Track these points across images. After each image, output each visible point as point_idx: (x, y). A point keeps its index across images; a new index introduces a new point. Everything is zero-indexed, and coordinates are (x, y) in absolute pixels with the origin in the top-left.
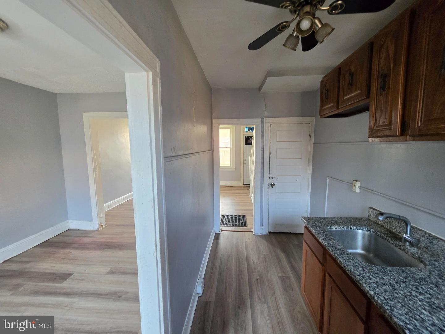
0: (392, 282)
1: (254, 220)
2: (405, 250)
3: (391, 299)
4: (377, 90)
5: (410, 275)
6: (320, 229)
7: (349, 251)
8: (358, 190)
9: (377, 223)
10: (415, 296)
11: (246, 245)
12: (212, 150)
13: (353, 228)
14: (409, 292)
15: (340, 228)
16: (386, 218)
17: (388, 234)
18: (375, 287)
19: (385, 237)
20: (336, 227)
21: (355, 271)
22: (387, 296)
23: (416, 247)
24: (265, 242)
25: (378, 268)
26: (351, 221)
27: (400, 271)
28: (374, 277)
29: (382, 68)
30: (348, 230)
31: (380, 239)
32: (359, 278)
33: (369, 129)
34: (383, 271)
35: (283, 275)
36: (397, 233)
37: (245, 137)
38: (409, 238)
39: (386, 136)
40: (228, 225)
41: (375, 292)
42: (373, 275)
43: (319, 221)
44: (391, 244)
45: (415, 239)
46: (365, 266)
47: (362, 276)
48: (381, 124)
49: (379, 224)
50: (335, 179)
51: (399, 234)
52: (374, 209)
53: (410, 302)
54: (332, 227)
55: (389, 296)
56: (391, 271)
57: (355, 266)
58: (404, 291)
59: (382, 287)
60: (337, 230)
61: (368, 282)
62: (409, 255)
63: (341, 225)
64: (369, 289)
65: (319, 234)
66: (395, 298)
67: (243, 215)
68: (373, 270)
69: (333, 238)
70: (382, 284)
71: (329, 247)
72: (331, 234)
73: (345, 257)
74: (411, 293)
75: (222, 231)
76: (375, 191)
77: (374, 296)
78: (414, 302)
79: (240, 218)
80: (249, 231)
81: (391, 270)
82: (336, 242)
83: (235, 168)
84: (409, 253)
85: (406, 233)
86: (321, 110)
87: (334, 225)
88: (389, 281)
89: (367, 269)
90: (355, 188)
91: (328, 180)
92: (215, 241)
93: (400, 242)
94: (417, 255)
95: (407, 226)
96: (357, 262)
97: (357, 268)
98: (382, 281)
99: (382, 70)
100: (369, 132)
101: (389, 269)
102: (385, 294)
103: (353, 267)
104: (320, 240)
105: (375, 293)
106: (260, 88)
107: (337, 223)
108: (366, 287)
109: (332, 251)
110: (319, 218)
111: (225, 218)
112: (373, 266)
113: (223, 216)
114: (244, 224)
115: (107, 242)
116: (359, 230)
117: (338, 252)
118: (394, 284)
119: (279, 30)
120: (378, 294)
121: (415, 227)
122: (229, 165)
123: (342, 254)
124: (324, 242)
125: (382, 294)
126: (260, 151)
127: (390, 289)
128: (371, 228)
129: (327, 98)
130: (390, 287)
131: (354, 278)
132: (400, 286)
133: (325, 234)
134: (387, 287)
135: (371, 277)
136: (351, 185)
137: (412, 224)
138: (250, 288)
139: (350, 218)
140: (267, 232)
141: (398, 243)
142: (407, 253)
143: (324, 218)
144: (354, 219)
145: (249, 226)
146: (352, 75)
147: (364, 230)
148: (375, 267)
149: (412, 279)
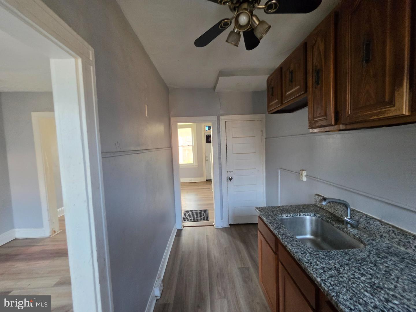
0: (337, 266)
1: (214, 214)
2: (347, 232)
3: (337, 284)
4: (313, 83)
5: (353, 256)
6: (271, 218)
7: (298, 237)
8: (305, 179)
9: (322, 208)
10: (358, 278)
11: (207, 239)
12: (171, 147)
13: (302, 214)
14: (352, 275)
15: (290, 215)
16: (329, 202)
17: (332, 218)
18: (322, 273)
19: (330, 221)
20: (286, 215)
21: (303, 258)
22: (333, 282)
23: (356, 228)
24: (226, 235)
25: (324, 253)
26: (300, 208)
27: (344, 254)
28: (321, 263)
29: (315, 64)
30: (297, 217)
31: (326, 223)
32: (307, 265)
33: (309, 120)
34: (329, 255)
35: (243, 267)
36: (340, 217)
37: (206, 135)
38: (350, 221)
39: (323, 125)
40: (190, 221)
41: (322, 278)
42: (320, 260)
43: (271, 210)
44: (335, 227)
45: (355, 220)
46: (312, 251)
47: (309, 262)
48: (318, 115)
49: (324, 209)
50: (285, 170)
51: (341, 217)
52: (319, 195)
53: (354, 285)
54: (283, 215)
55: (334, 281)
56: (336, 255)
57: (303, 253)
58: (348, 274)
59: (328, 272)
60: (288, 218)
61: (315, 269)
62: (350, 236)
63: (291, 212)
64: (316, 276)
65: (270, 223)
66: (340, 283)
67: (206, 210)
68: (320, 255)
69: (283, 225)
70: (328, 269)
71: (280, 236)
72: (281, 222)
73: (294, 244)
74: (355, 275)
75: (184, 227)
76: (319, 179)
77: (321, 283)
78: (358, 284)
79: (202, 213)
80: (211, 225)
81: (335, 253)
82: (286, 230)
83: (197, 165)
84: (351, 235)
85: (347, 216)
86: (269, 107)
87: (285, 213)
88: (334, 266)
89: (314, 254)
90: (302, 177)
91: (279, 171)
92: (177, 238)
93: (343, 225)
94: (357, 236)
95: (347, 209)
96: (305, 248)
97: (305, 254)
98: (328, 266)
99: (316, 66)
100: (309, 123)
101: (334, 252)
102: (331, 280)
103: (301, 254)
104: (272, 228)
105: (322, 280)
106: (214, 88)
107: (287, 211)
108: (313, 274)
109: (283, 239)
110: (272, 207)
111: (188, 214)
112: (320, 251)
113: (186, 212)
114: (206, 218)
115: (59, 250)
116: (307, 216)
117: (288, 240)
118: (339, 268)
119: (221, 27)
120: (325, 281)
121: (355, 210)
122: (192, 162)
123: (291, 241)
124: (275, 231)
125: (328, 279)
126: (217, 147)
127: (335, 273)
128: (317, 214)
129: (272, 95)
130: (335, 271)
131: (302, 265)
132: (344, 270)
133: (277, 223)
134: (333, 272)
135: (318, 262)
136: (299, 174)
137: (351, 207)
138: (211, 284)
139: (299, 205)
140: (228, 225)
141: (340, 225)
142: (349, 235)
143: (275, 207)
144: (303, 206)
145: (211, 220)
146: (292, 72)
147: (312, 215)
148: (322, 251)
149: (354, 261)
